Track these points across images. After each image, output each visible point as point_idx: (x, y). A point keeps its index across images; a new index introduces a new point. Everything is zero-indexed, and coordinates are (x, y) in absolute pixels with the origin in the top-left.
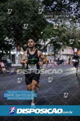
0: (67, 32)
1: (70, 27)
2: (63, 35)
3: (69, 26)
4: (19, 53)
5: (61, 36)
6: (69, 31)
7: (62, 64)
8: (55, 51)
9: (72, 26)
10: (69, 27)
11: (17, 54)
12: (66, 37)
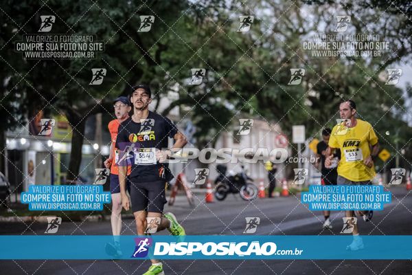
0: (260, 53)
1: (276, 30)
2: (241, 66)
3: (271, 27)
4: (38, 146)
5: (235, 69)
6: (269, 49)
7: (237, 195)
8: (202, 138)
9: (284, 26)
10: (270, 32)
11: (29, 149)
12: (256, 74)
